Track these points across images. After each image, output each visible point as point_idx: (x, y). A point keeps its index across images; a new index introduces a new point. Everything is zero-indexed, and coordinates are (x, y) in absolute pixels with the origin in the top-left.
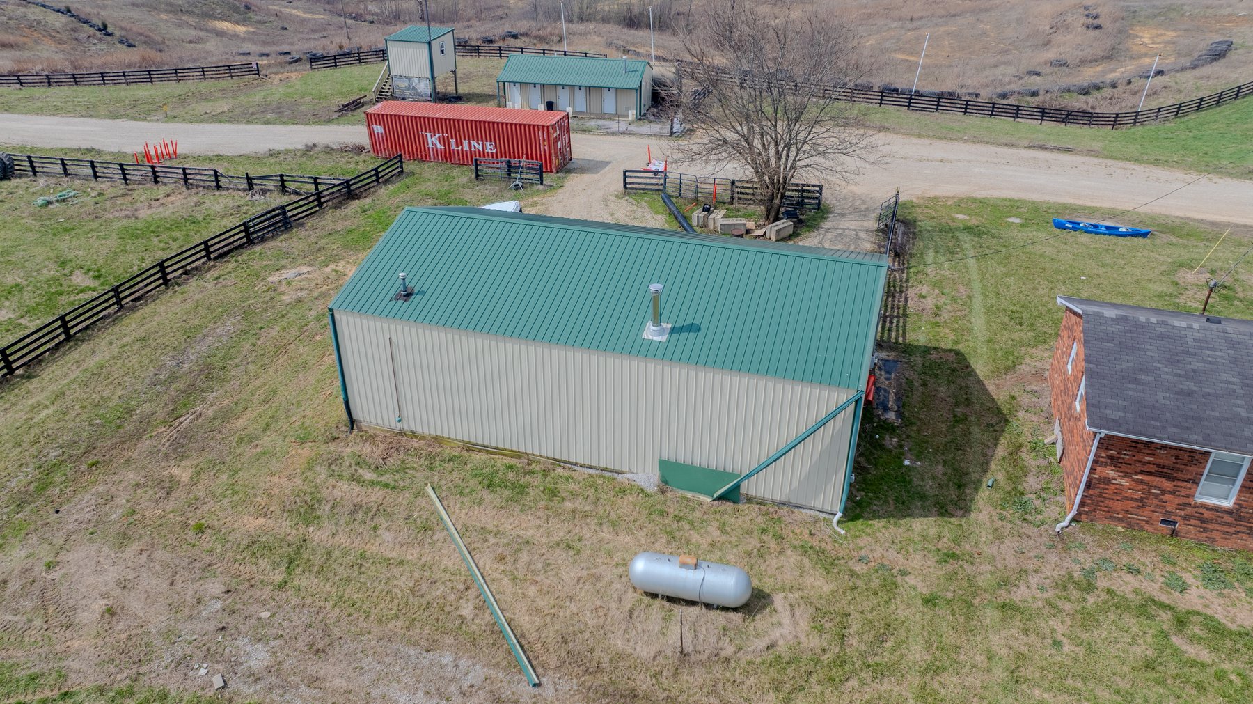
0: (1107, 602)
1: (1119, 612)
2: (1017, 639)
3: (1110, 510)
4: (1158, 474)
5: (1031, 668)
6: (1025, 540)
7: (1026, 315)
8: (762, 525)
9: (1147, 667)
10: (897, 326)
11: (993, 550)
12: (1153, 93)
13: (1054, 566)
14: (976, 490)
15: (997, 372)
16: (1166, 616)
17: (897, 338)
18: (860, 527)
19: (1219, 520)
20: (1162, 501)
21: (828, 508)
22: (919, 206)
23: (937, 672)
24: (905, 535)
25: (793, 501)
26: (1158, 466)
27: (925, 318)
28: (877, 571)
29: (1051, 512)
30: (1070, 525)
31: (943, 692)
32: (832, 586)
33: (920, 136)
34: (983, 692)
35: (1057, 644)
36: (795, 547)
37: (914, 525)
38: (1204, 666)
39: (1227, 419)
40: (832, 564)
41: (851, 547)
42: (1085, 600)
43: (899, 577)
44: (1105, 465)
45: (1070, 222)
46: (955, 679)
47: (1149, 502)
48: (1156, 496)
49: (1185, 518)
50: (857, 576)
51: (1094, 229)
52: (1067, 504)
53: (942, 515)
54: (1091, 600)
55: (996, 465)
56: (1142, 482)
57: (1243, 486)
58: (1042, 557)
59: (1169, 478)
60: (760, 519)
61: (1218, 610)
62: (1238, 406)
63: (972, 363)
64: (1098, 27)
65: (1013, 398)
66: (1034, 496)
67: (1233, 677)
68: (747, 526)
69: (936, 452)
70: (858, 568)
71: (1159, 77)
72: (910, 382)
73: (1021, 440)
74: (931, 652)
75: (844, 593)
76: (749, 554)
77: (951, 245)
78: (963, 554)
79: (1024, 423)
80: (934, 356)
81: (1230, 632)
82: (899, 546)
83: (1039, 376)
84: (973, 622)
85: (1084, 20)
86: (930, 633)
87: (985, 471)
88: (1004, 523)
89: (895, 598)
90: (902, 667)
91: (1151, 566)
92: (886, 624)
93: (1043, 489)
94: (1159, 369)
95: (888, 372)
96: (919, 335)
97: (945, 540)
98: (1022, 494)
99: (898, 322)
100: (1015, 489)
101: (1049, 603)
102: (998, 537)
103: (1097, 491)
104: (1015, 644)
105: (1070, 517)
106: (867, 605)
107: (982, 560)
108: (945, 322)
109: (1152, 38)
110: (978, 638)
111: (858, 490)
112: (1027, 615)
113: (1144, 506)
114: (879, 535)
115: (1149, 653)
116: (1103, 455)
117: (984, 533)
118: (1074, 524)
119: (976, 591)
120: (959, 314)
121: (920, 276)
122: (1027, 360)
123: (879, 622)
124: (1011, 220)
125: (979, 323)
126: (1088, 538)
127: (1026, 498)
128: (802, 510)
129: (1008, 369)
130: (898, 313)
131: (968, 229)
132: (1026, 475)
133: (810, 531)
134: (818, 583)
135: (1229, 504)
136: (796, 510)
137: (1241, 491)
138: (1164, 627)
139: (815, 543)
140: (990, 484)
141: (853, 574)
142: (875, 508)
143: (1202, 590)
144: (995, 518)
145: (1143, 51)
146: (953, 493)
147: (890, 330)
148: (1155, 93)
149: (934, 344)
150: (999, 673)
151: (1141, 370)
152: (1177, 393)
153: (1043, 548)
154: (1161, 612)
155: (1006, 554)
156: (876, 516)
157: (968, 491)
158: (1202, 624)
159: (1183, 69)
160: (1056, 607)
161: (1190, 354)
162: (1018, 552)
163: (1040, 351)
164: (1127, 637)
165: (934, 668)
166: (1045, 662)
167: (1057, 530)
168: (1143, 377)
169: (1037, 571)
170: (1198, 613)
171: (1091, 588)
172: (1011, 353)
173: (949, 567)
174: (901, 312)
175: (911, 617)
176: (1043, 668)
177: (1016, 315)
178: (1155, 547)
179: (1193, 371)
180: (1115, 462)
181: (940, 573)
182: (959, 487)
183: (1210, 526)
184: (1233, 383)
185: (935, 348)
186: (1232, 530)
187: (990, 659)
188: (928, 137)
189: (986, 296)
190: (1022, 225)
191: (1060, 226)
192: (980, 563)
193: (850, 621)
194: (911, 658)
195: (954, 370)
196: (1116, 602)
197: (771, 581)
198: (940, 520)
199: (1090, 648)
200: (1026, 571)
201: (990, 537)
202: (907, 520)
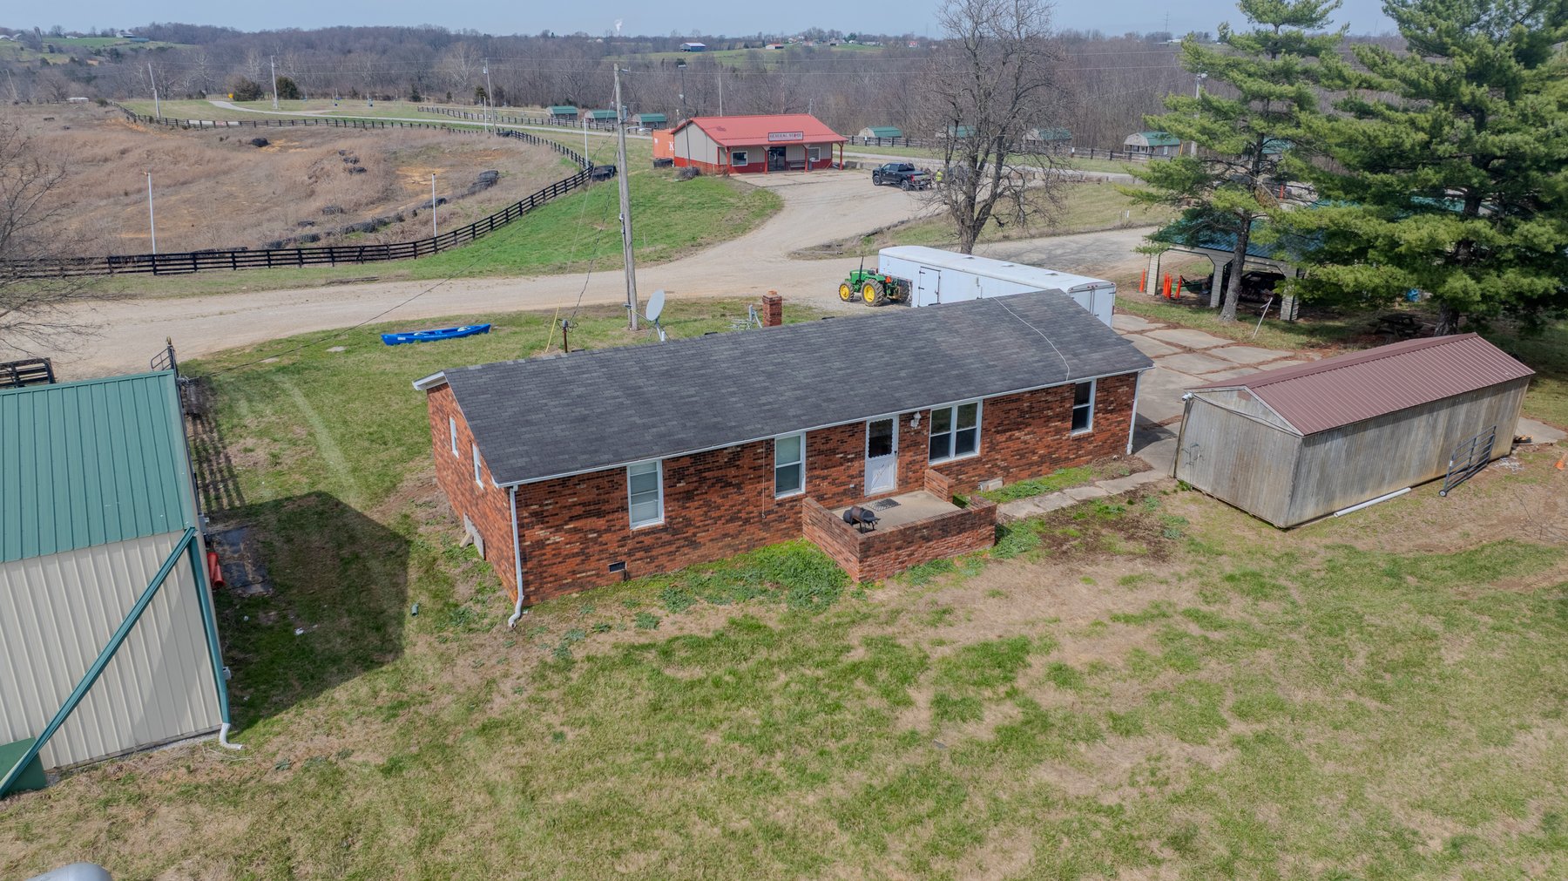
0: (592, 670)
1: (607, 673)
2: (513, 754)
3: (557, 578)
4: (587, 515)
5: (541, 777)
6: (480, 652)
7: (388, 434)
8: (103, 797)
9: (655, 710)
10: (227, 491)
11: (447, 678)
12: (443, 221)
13: (521, 664)
14: (401, 624)
15: (376, 498)
16: (651, 655)
17: (231, 503)
18: (263, 730)
19: (660, 541)
20: (602, 544)
21: (204, 726)
22: (209, 363)
23: (435, 841)
24: (329, 712)
25: (146, 740)
26: (584, 504)
27: (261, 471)
28: (307, 770)
29: (497, 610)
30: (522, 615)
31: (451, 859)
32: (249, 819)
33: (182, 296)
34: (499, 832)
35: (559, 736)
36: (170, 799)
37: (337, 695)
38: (701, 682)
39: (627, 431)
40: (238, 792)
41: (259, 759)
42: (568, 679)
43: (340, 762)
44: (531, 526)
45: (402, 335)
46: (460, 837)
47: (590, 551)
48: (594, 540)
49: (630, 554)
50: (282, 789)
51: (430, 337)
52: (510, 595)
53: (367, 668)
54: (574, 676)
55: (414, 589)
56: (576, 530)
57: (665, 496)
58: (506, 659)
59: (599, 514)
60: (96, 789)
61: (692, 627)
62: (631, 416)
63: (341, 498)
64: (362, 170)
65: (406, 516)
66: (471, 603)
67: (727, 678)
68: (74, 809)
69: (334, 604)
70: (279, 779)
71: (443, 205)
72: (268, 545)
73: (432, 554)
74: (418, 824)
75: (271, 818)
76: (93, 844)
77: (266, 390)
78: (413, 698)
79: (429, 537)
80: (290, 507)
81: (709, 641)
82: (326, 727)
83: (427, 486)
84: (455, 765)
85: (343, 165)
86: (407, 804)
87: (404, 601)
88: (448, 644)
89: (344, 788)
90: (387, 861)
91: (618, 617)
92: (344, 824)
93: (478, 592)
94: (546, 405)
95: (232, 545)
96: (263, 491)
97: (384, 693)
98: (456, 606)
99: (226, 486)
100: (446, 604)
101: (532, 700)
102: (447, 661)
103: (535, 561)
104: (513, 761)
105: (518, 605)
106: (308, 816)
107: (438, 694)
108: (290, 468)
109: (422, 176)
110: (469, 778)
111: (243, 689)
112: (514, 725)
113: (588, 557)
114: (294, 727)
115: (651, 696)
116: (526, 514)
117: (428, 665)
118: (526, 612)
119: (447, 729)
120: (304, 455)
121: (237, 430)
122: (408, 476)
123: (333, 826)
124: (333, 350)
125: (333, 457)
126: (547, 618)
127: (462, 608)
128: (165, 748)
129: (388, 491)
130: (222, 476)
131: (282, 370)
132: (453, 586)
133: (188, 767)
134: (228, 825)
135: (660, 521)
136: (155, 753)
137: (666, 502)
138: (655, 665)
139: (202, 778)
140: (414, 611)
141: (274, 790)
142: (274, 699)
143: (672, 616)
144: (436, 644)
145: (418, 188)
146: (374, 639)
147: (218, 498)
148: (445, 221)
149: (285, 494)
150: (509, 801)
151: (529, 411)
152: (572, 422)
153: (504, 650)
154: (645, 654)
155: (465, 673)
156: (282, 707)
157: (390, 630)
158: (685, 645)
159: (463, 197)
160: (542, 700)
161: (570, 382)
162: (478, 666)
163: (418, 462)
164: (625, 693)
165: (429, 839)
166: (554, 762)
167: (510, 624)
168: (533, 417)
169: (506, 676)
170: (677, 638)
171: (570, 664)
172: (386, 475)
173: (401, 721)
174: (226, 474)
175: (376, 799)
176: (554, 769)
177: (375, 436)
178: (615, 597)
179: (579, 396)
180: (540, 518)
181: (392, 732)
182: (378, 629)
183: (654, 553)
184: (618, 397)
185: (287, 499)
186: (673, 548)
187: (491, 793)
188: (194, 295)
189: (331, 429)
190: (347, 352)
191: (392, 341)
192: (438, 699)
193: (293, 849)
194: (395, 844)
195: (321, 514)
196: (601, 666)
197: (147, 862)
198: (369, 675)
199: (595, 723)
200: (494, 681)
201: (438, 665)
202: (325, 693)
